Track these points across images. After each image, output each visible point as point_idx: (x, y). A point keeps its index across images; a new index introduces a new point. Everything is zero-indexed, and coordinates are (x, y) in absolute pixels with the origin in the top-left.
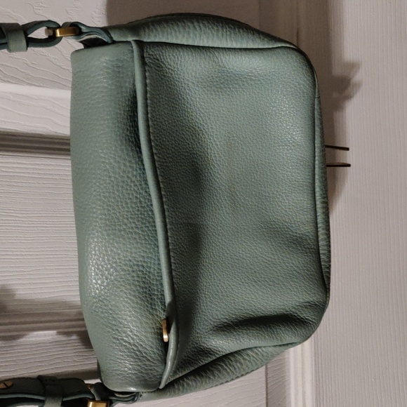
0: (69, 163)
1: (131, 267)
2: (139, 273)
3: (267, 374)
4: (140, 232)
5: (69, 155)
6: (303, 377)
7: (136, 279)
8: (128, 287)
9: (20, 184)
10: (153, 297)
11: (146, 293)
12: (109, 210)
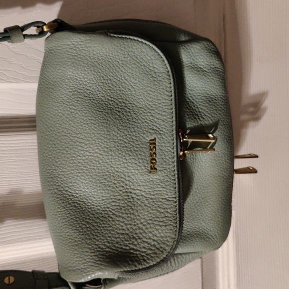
9: (24, 155)
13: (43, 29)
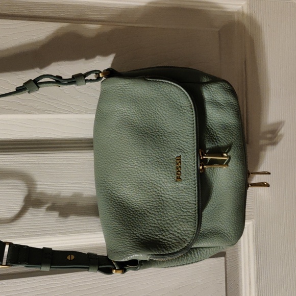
0: (93, 154)
3: (226, 263)
5: (93, 149)
6: (249, 266)
13: (99, 75)
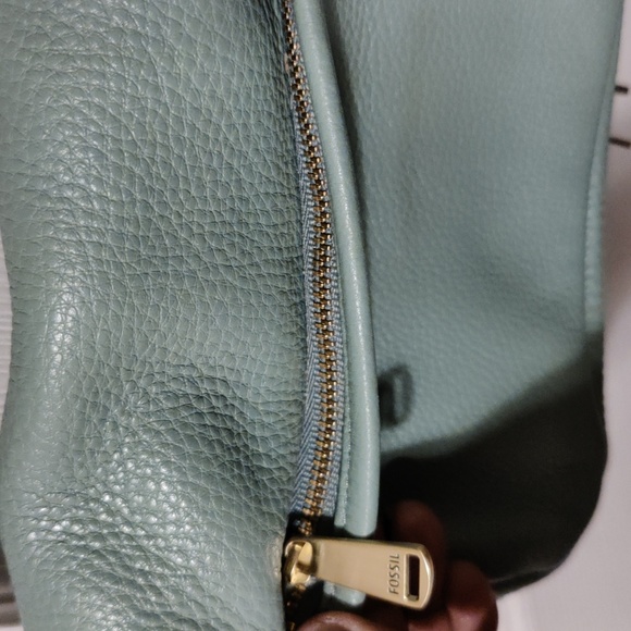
1: (193, 383)
2: (214, 401)
4: (237, 283)
7: (208, 421)
8: (188, 448)
10: (259, 476)
11: (239, 464)
12: (147, 206)
